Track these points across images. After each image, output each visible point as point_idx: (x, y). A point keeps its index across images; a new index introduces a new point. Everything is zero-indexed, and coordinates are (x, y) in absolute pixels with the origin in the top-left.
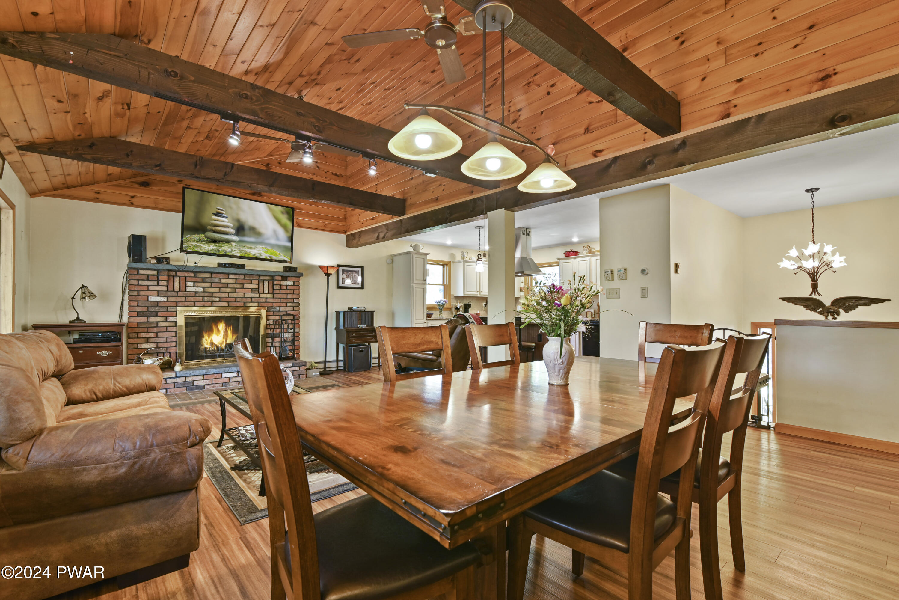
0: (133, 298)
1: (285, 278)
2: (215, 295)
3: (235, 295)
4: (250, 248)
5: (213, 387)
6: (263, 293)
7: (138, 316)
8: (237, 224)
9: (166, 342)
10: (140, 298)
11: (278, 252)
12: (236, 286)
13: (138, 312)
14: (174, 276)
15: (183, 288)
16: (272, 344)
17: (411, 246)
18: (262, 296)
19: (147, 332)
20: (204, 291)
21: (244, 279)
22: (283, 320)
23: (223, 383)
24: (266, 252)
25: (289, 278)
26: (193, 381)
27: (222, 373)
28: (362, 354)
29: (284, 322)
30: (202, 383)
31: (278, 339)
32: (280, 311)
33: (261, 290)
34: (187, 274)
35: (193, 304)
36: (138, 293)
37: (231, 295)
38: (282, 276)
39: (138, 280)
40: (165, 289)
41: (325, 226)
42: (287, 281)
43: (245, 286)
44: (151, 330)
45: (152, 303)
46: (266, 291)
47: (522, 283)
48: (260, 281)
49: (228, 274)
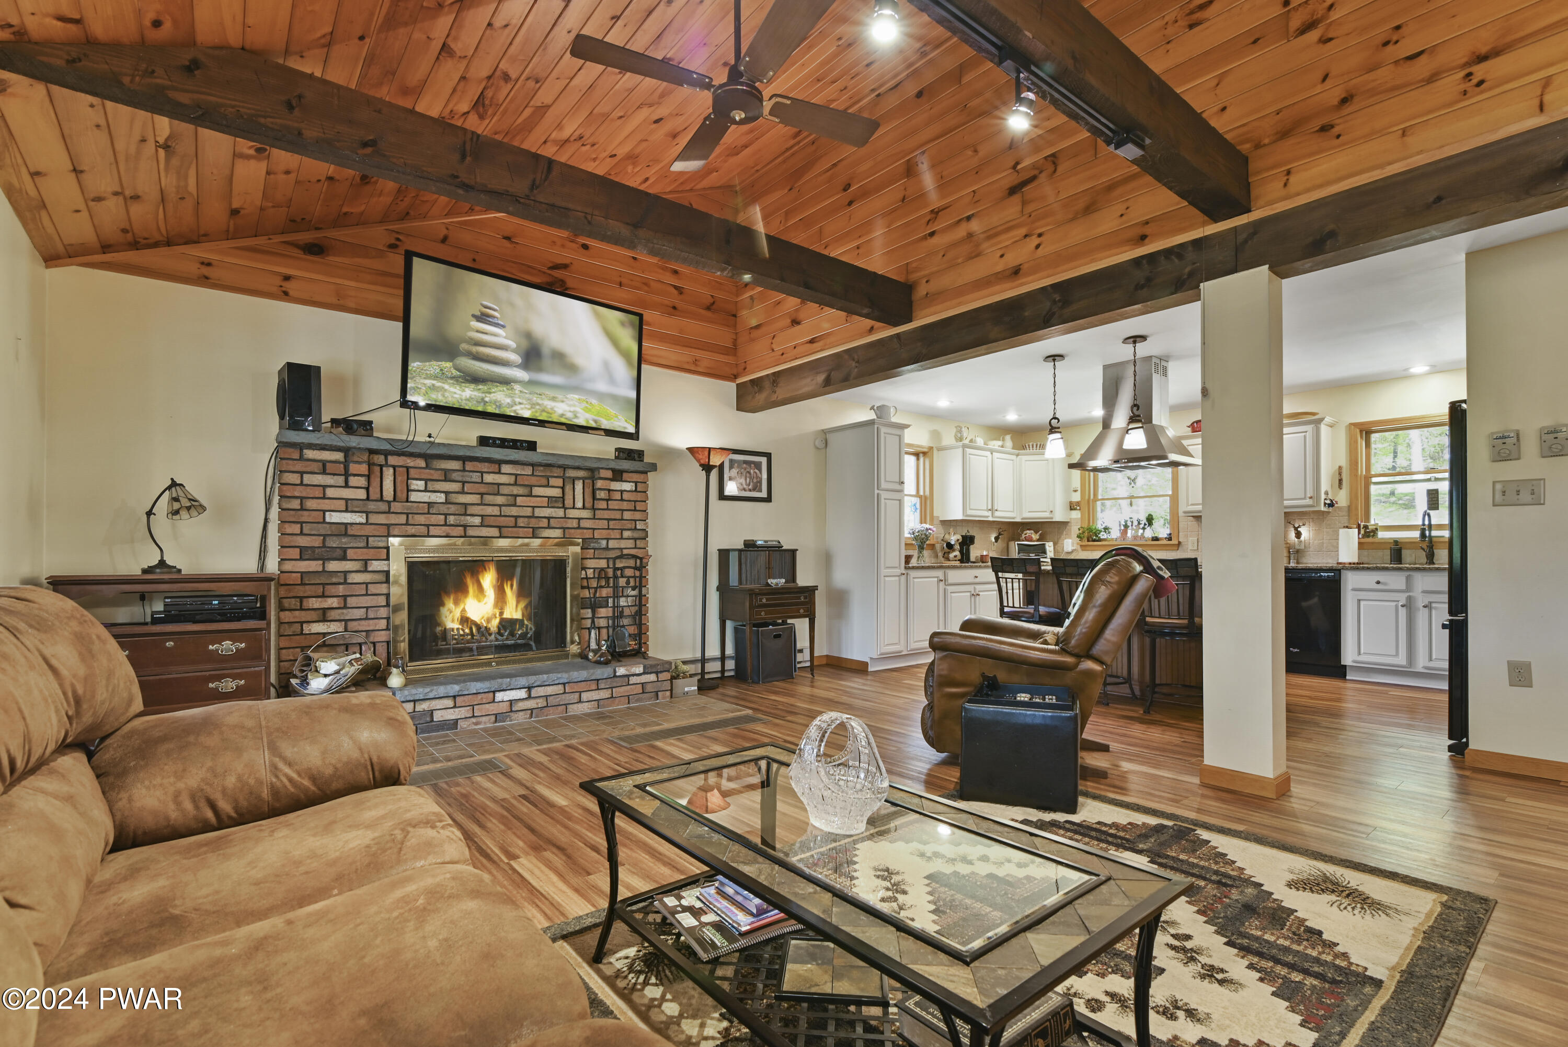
0: (289, 516)
1: (618, 475)
2: (471, 510)
3: (514, 511)
4: (554, 399)
5: (476, 724)
6: (574, 508)
7: (301, 559)
8: (525, 344)
9: (367, 619)
10: (305, 516)
11: (612, 412)
12: (516, 490)
13: (302, 549)
14: (381, 466)
15: (402, 495)
16: (593, 622)
17: (872, 408)
18: (572, 513)
19: (323, 596)
20: (447, 502)
21: (533, 475)
22: (618, 569)
23: (496, 715)
24: (586, 410)
25: (625, 476)
26: (431, 712)
27: (494, 692)
28: (779, 643)
29: (619, 573)
30: (451, 715)
31: (603, 612)
33: (569, 502)
34: (410, 462)
35: (423, 530)
36: (301, 504)
37: (505, 511)
38: (614, 470)
39: (302, 473)
40: (362, 494)
41: (696, 362)
42: (622, 481)
43: (537, 491)
44: (331, 590)
45: (334, 527)
46: (579, 504)
47: (1075, 491)
48: (566, 480)
49: (500, 462)
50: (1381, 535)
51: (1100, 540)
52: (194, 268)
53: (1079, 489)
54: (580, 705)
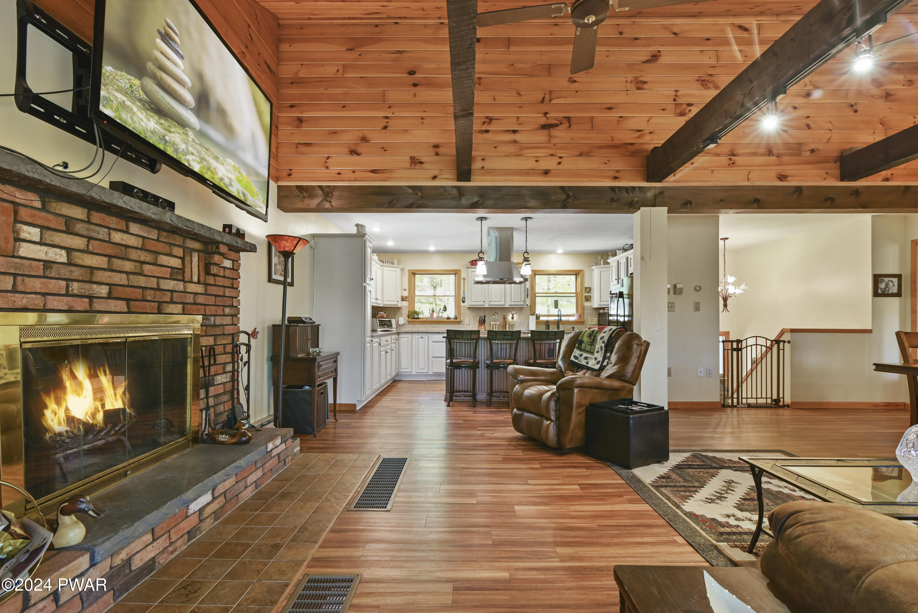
2: (97, 276)
3: (141, 281)
5: (175, 549)
6: (191, 281)
11: (255, 189)
12: (143, 256)
17: (356, 225)
18: (190, 287)
20: (70, 263)
21: (158, 240)
23: (189, 532)
26: (130, 560)
27: (188, 504)
28: (322, 399)
30: (149, 553)
32: (214, 324)
33: (187, 276)
34: (18, 195)
35: (38, 300)
37: (133, 280)
43: (162, 259)
46: (195, 279)
47: (405, 290)
48: (186, 250)
50: (542, 318)
51: (418, 318)
53: (407, 289)
54: (246, 491)
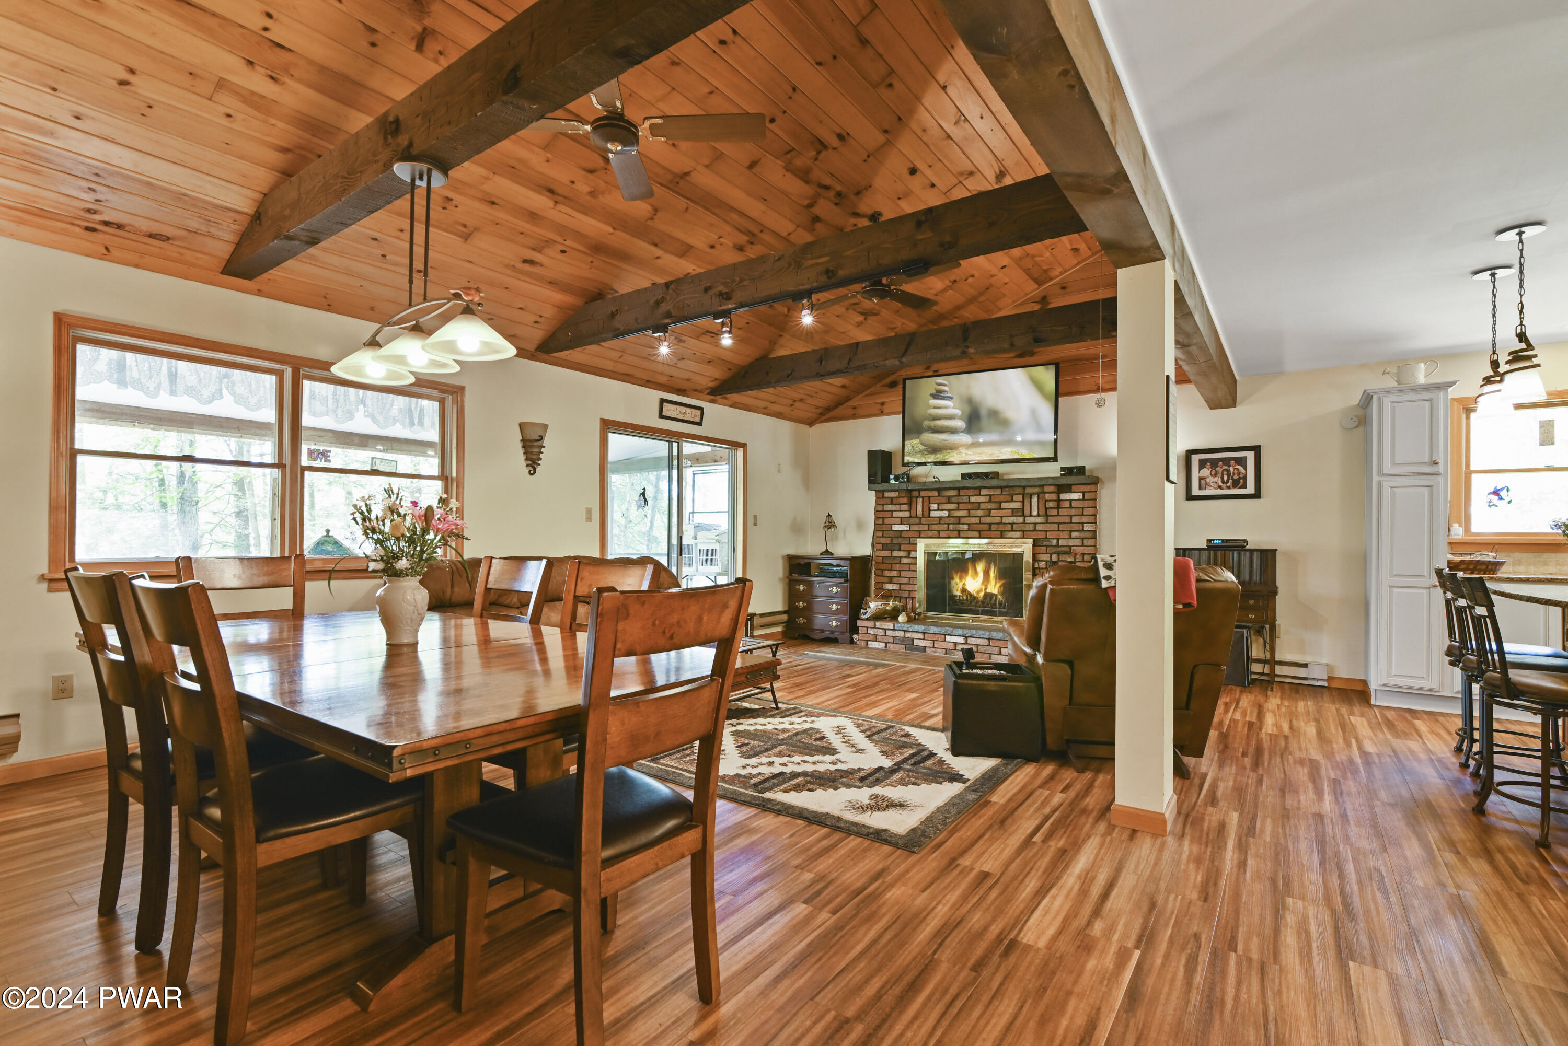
0: (879, 528)
1: (1068, 489)
2: (963, 520)
3: (988, 520)
5: (935, 651)
6: (1031, 515)
7: (882, 550)
8: (968, 411)
9: (909, 584)
10: (885, 527)
12: (990, 506)
13: (882, 545)
14: (917, 498)
15: (926, 513)
18: (1029, 520)
19: (891, 570)
20: (949, 516)
25: (1074, 488)
26: (913, 639)
27: (946, 635)
30: (923, 643)
32: (1057, 545)
33: (1027, 512)
34: (930, 494)
35: (936, 533)
36: (883, 521)
37: (984, 520)
38: (1060, 486)
39: (883, 505)
40: (907, 514)
42: (1071, 492)
43: (1004, 505)
44: (894, 566)
45: (896, 533)
46: (1035, 513)
48: (1025, 495)
49: (980, 488)
52: (851, 412)
54: (999, 657)
